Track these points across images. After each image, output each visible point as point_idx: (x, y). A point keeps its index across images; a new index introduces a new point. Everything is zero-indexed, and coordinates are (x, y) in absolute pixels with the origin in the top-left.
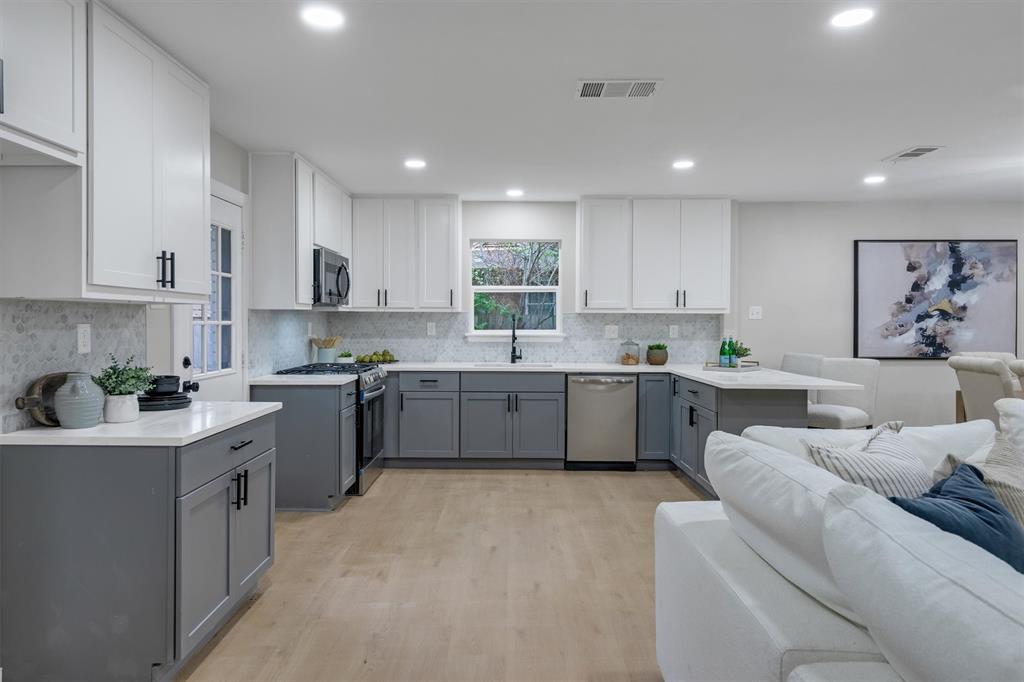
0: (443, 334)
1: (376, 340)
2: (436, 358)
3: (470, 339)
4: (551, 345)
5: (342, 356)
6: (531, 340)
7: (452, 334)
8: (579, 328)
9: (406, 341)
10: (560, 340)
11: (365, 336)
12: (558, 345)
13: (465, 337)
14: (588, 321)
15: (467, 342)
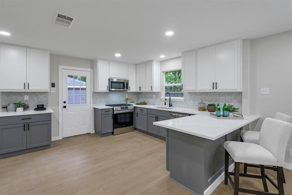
0: (156, 98)
1: (145, 99)
2: (155, 104)
3: (162, 99)
4: (181, 102)
5: (131, 102)
6: (176, 100)
7: (158, 98)
8: (188, 97)
9: (150, 99)
10: (183, 101)
11: (143, 98)
12: (183, 102)
13: (161, 99)
14: (191, 94)
15: (161, 100)
